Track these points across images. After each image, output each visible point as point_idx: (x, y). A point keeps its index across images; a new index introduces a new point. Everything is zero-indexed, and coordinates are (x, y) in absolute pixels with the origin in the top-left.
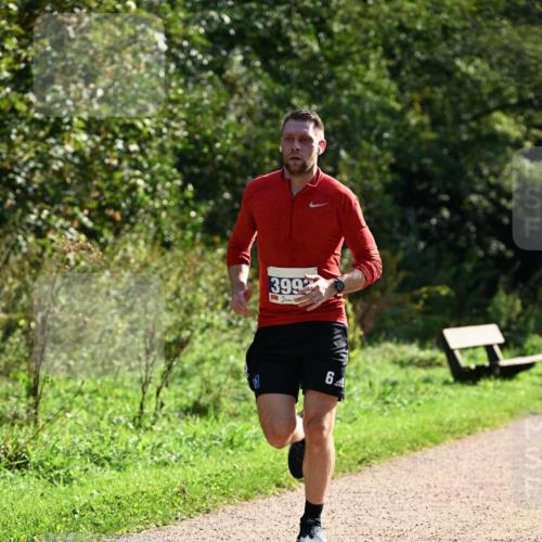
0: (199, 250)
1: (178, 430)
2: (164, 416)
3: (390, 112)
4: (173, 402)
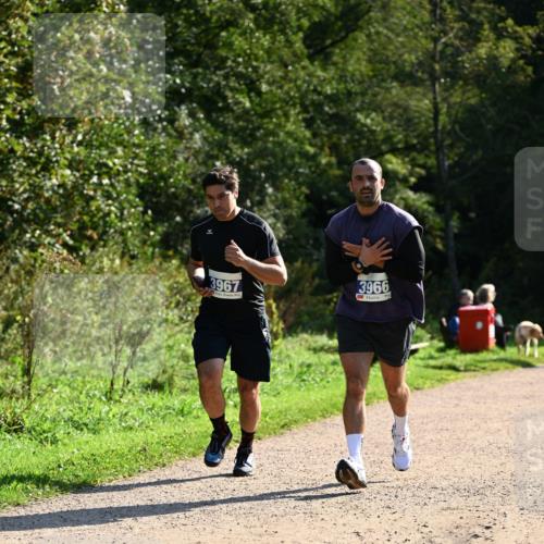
0: (157, 262)
1: (141, 402)
2: (130, 391)
3: (305, 155)
4: (136, 380)
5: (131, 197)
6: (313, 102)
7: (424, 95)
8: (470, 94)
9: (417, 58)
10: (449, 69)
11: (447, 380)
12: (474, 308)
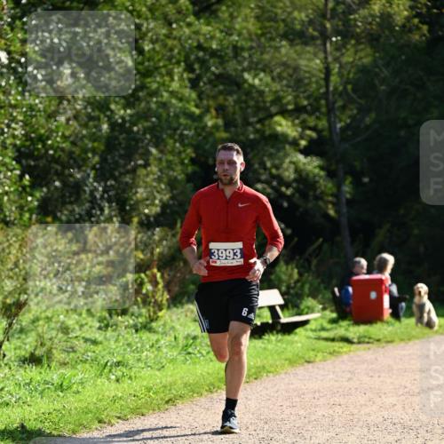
1: (17, 377)
2: (6, 365)
3: (190, 116)
4: (13, 353)
5: (7, 160)
6: (198, 59)
7: (315, 55)
8: (362, 54)
9: (307, 16)
10: (341, 28)
11: (339, 352)
12: (367, 277)
